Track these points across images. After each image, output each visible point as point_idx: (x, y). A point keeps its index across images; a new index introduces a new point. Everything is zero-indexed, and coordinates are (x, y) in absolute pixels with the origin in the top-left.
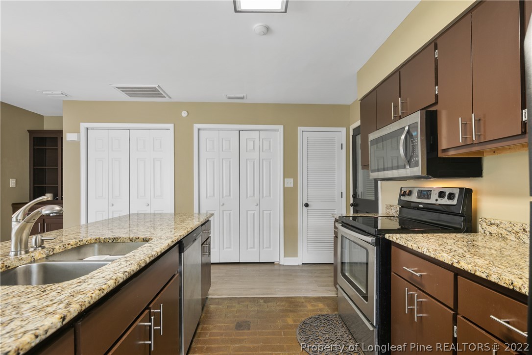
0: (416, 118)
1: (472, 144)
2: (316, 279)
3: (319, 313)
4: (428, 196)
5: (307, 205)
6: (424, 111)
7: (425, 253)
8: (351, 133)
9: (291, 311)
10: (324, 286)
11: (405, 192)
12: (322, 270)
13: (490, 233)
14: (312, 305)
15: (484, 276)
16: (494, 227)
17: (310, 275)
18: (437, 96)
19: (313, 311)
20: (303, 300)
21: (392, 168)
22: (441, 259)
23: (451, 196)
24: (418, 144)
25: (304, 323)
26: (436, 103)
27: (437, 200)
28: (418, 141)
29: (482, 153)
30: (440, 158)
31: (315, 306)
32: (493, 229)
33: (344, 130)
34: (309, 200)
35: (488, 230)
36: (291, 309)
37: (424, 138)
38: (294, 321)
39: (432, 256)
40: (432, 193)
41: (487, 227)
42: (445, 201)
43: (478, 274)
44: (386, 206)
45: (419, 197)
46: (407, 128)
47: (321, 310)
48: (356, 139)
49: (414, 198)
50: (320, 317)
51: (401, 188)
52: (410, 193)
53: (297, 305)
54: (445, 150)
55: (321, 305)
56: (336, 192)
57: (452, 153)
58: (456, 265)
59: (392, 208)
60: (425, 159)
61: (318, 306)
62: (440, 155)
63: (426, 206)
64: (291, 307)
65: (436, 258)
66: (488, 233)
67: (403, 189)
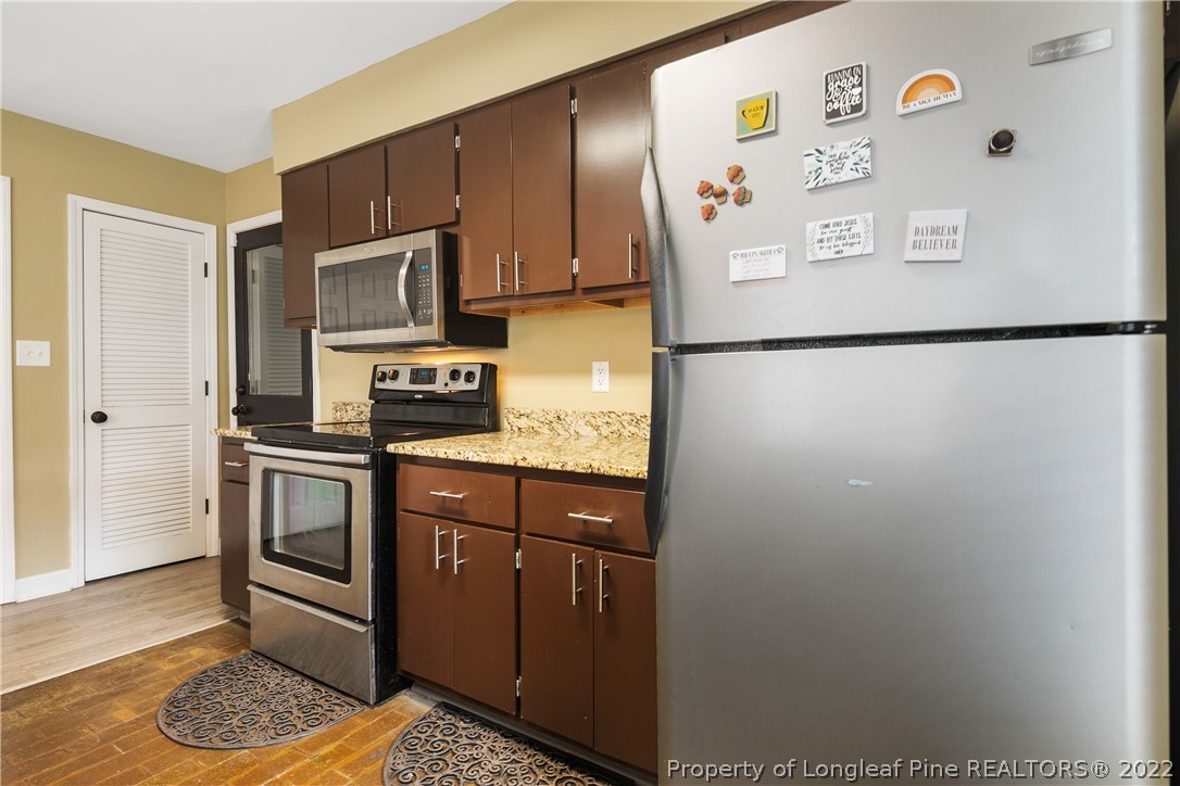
0: (430, 239)
1: (512, 297)
2: (150, 605)
3: (200, 668)
4: (430, 378)
5: (100, 418)
6: (440, 231)
7: (470, 459)
8: (232, 242)
9: (113, 695)
10: (181, 613)
11: (384, 374)
12: (158, 582)
13: (519, 429)
14: (172, 661)
15: (558, 467)
16: (524, 419)
17: (127, 601)
18: (458, 212)
19: (181, 670)
20: (141, 659)
21: (364, 327)
22: (497, 462)
23: (470, 377)
24: (431, 287)
25: (172, 702)
26: (457, 223)
27: (446, 385)
28: (431, 280)
29: (507, 311)
30: (462, 313)
31: (181, 659)
32: (523, 423)
33: (211, 231)
34: (106, 404)
35: (517, 424)
36: (112, 690)
37: (441, 277)
38: (139, 710)
39: (484, 460)
40: (438, 372)
41: (515, 420)
42: (461, 385)
43: (551, 467)
44: (333, 406)
45: (413, 381)
46: (409, 255)
47: (200, 661)
48: (245, 258)
49: (403, 384)
50: (209, 673)
51: (375, 367)
52: (395, 375)
53: (126, 676)
54: (468, 302)
55: (196, 652)
56: (190, 381)
57: (474, 308)
58: (521, 464)
59: (349, 408)
60: (442, 313)
61: (190, 656)
62: (462, 308)
63: (429, 396)
64: (108, 687)
65: (491, 462)
66: (516, 429)
67: (379, 368)
